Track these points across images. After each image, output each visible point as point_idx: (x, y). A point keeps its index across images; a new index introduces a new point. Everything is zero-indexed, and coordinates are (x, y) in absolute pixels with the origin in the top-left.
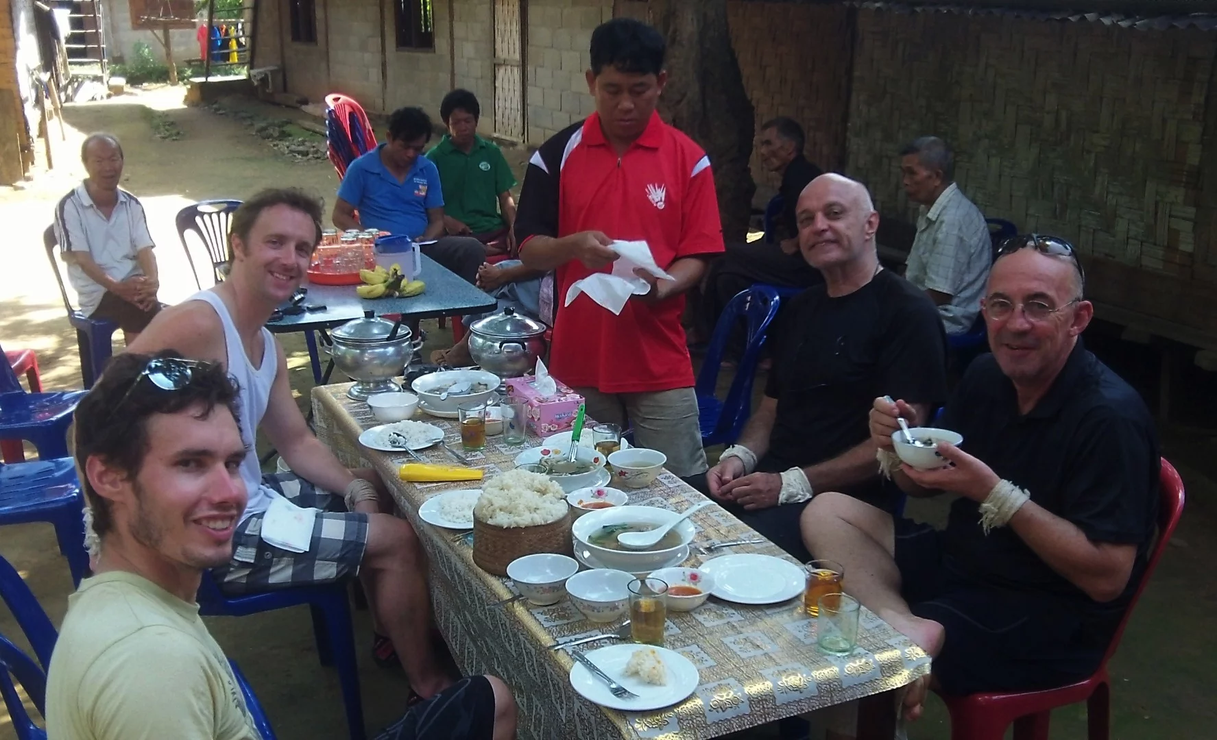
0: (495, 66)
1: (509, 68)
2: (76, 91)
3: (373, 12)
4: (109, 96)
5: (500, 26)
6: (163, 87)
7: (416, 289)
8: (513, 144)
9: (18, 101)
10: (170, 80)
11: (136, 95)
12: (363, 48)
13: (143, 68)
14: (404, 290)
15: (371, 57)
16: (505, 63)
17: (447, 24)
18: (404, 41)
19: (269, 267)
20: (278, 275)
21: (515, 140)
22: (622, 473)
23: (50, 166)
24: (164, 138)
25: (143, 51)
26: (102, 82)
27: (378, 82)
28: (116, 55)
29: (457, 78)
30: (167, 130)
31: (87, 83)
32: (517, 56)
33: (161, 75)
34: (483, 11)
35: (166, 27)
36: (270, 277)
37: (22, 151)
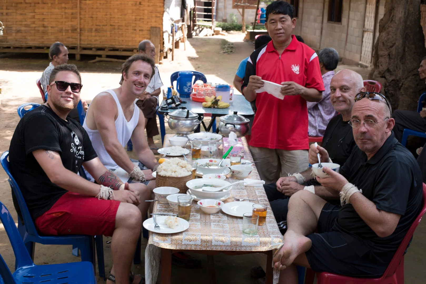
0: (364, 32)
1: (369, 33)
2: (200, 31)
3: (321, 5)
4: (213, 35)
5: (367, 14)
6: (238, 33)
7: (224, 106)
8: (366, 67)
9: (161, 32)
10: (242, 30)
11: (224, 35)
12: (315, 21)
13: (233, 24)
14: (219, 106)
15: (317, 25)
16: (367, 31)
17: (348, 12)
18: (331, 19)
19: (134, 83)
20: (137, 86)
21: (367, 65)
22: (233, 172)
23: (173, 60)
24: (225, 53)
25: (233, 18)
26: (211, 29)
27: (319, 36)
28: (224, 18)
29: (349, 36)
30: (227, 50)
31: (205, 29)
32: (372, 28)
33: (239, 28)
34: (362, 7)
35: (243, 8)
36: (134, 86)
37: (160, 52)
